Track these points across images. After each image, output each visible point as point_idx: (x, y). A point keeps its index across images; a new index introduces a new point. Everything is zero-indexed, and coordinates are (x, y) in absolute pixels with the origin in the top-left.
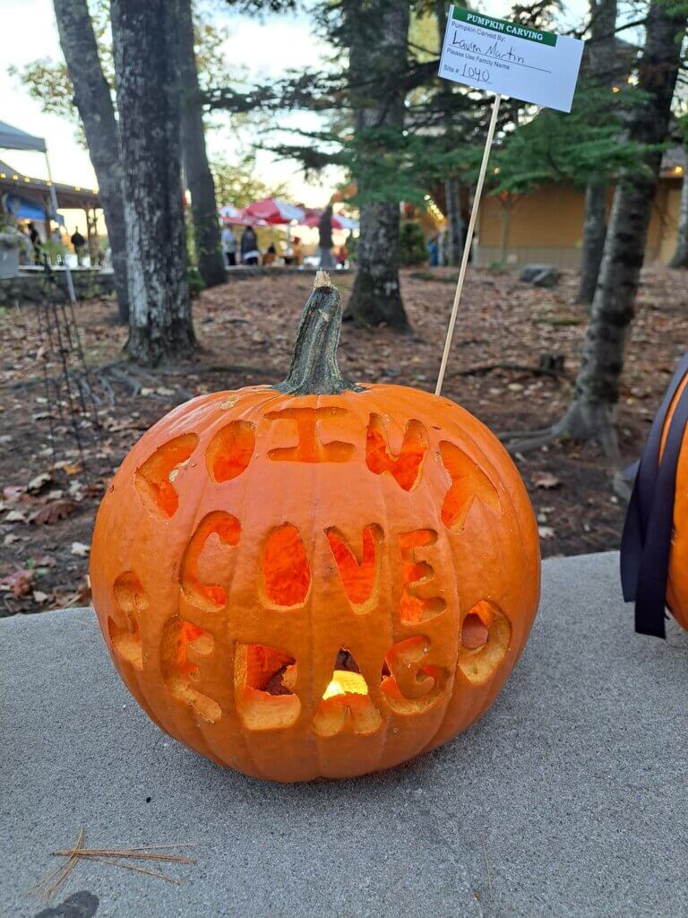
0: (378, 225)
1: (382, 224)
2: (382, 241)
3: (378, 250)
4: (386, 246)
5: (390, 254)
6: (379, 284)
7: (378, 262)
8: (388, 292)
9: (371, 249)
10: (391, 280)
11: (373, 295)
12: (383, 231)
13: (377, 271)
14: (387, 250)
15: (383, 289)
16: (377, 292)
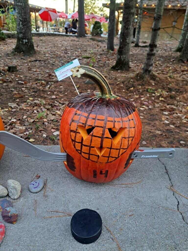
0: (19, 21)
1: (21, 20)
2: (21, 26)
3: (20, 29)
4: (22, 28)
5: (24, 30)
6: (21, 40)
7: (21, 33)
8: (24, 43)
9: (19, 28)
10: (25, 39)
11: (20, 43)
12: (21, 23)
13: (21, 35)
14: (23, 29)
15: (22, 41)
16: (21, 42)
